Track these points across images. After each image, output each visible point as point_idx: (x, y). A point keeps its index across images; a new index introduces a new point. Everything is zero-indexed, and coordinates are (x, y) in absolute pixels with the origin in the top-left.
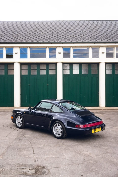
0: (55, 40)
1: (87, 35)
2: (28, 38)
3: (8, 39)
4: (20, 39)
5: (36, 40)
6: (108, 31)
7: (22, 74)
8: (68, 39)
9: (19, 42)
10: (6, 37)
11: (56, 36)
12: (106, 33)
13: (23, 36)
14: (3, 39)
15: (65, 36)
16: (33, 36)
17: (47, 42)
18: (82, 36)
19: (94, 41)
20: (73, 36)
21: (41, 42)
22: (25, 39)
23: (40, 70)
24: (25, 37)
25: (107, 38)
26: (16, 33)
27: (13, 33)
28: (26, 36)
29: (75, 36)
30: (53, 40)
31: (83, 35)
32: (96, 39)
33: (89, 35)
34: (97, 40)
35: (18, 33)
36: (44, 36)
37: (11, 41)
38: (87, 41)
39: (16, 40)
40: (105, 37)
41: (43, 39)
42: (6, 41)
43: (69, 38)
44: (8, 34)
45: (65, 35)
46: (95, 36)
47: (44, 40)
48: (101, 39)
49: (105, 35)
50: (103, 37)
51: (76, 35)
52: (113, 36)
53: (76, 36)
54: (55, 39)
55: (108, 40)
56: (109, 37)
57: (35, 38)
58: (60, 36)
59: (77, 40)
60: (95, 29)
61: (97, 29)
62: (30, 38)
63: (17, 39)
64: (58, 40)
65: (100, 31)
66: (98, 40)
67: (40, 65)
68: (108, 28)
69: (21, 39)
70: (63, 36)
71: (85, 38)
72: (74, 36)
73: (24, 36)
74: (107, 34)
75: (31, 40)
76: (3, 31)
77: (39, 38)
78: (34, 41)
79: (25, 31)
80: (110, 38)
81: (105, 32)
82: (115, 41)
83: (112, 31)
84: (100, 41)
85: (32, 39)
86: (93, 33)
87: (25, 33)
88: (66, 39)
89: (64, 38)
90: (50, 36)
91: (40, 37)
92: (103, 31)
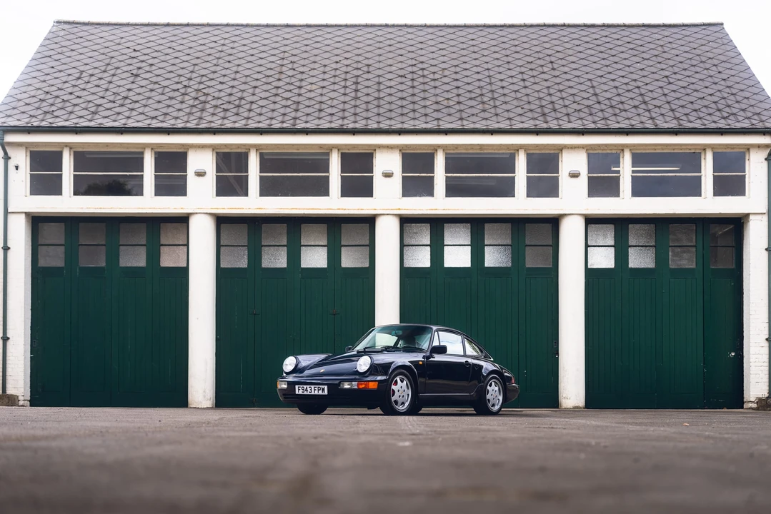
0: (367, 119)
1: (507, 99)
2: (248, 107)
3: (165, 110)
4: (213, 114)
5: (287, 118)
6: (604, 80)
7: (222, 266)
8: (426, 115)
9: (213, 125)
10: (150, 101)
11: (370, 99)
12: (593, 87)
13: (226, 99)
14: (140, 110)
15: (410, 99)
16: (273, 99)
17: (333, 125)
18: (485, 99)
19: (538, 122)
20: (445, 103)
21: (308, 125)
22: (237, 114)
23: (303, 248)
24: (237, 103)
25: (594, 111)
26: (192, 83)
27: (179, 86)
28: (241, 99)
29: (456, 99)
30: (358, 118)
31: (490, 95)
32: (544, 115)
33: (519, 95)
34: (549, 119)
35: (202, 86)
36: (319, 99)
37: (179, 121)
38: (505, 125)
39: (201, 118)
40: (588, 106)
41: (316, 114)
42: (155, 121)
43: (428, 111)
44: (160, 91)
45: (413, 95)
46: (544, 103)
47: (319, 118)
48: (568, 115)
49: (588, 99)
50: (578, 107)
51: (458, 95)
52: (622, 103)
53: (459, 103)
54: (370, 114)
55: (597, 119)
56: (603, 107)
57: (282, 111)
58: (388, 99)
59: (461, 119)
60: (545, 69)
61: (555, 66)
62: (258, 111)
63: (202, 110)
64: (381, 119)
65: (568, 77)
66: (555, 122)
67: (303, 226)
68: (608, 63)
69: (222, 115)
70: (404, 103)
71: (499, 111)
72: (451, 103)
73: (233, 98)
74: (598, 91)
75: (262, 118)
76: (135, 72)
77: (297, 110)
78: (276, 125)
79: (233, 76)
80: (610, 110)
81: (589, 83)
82: (624, 124)
83: (621, 79)
84: (561, 122)
85: (270, 115)
86: (537, 87)
87: (232, 83)
88: (417, 115)
89: (405, 111)
90: (347, 98)
91: (301, 106)
92: (582, 80)
